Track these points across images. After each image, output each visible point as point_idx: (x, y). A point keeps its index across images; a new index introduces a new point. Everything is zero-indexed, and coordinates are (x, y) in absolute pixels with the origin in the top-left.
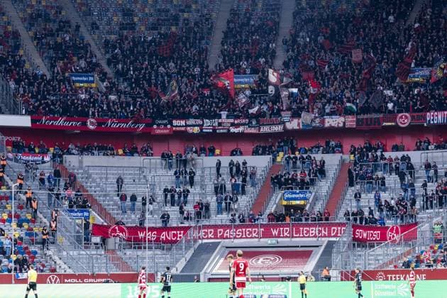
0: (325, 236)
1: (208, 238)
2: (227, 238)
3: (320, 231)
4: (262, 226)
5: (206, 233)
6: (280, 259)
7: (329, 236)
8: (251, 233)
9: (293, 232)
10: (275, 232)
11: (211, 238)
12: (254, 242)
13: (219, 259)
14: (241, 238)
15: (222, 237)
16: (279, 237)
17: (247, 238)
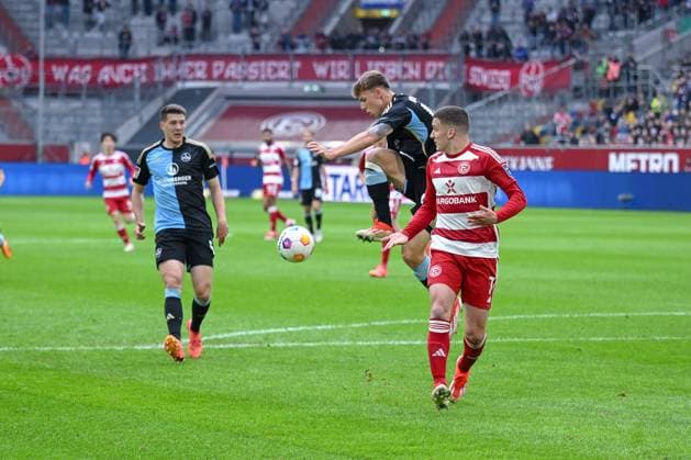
0: (414, 80)
1: (194, 79)
2: (230, 79)
3: (405, 70)
4: (298, 57)
5: (192, 70)
6: (320, 121)
7: (423, 78)
8: (275, 70)
9: (354, 70)
10: (321, 70)
11: (200, 79)
12: (281, 87)
13: (208, 120)
14: (258, 80)
15: (221, 78)
16: (328, 78)
17: (268, 80)
